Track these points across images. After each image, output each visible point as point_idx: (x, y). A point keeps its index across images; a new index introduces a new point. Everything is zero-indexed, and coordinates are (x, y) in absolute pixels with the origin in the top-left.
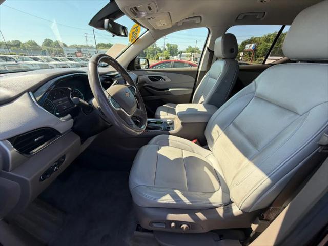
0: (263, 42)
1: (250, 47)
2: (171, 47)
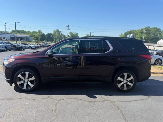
0: (139, 33)
1: (130, 36)
2: (73, 35)
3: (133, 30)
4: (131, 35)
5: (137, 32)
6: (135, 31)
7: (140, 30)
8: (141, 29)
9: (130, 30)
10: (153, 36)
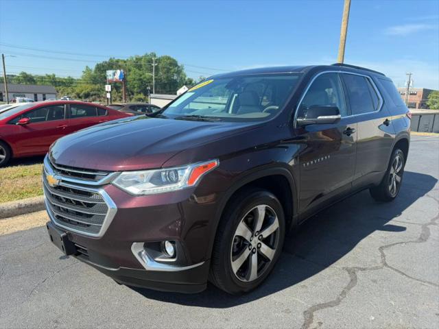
0: (133, 69)
1: (114, 75)
3: (116, 58)
4: (118, 72)
5: (127, 64)
6: (122, 61)
7: (134, 59)
8: (137, 59)
9: (109, 58)
10: (165, 76)
